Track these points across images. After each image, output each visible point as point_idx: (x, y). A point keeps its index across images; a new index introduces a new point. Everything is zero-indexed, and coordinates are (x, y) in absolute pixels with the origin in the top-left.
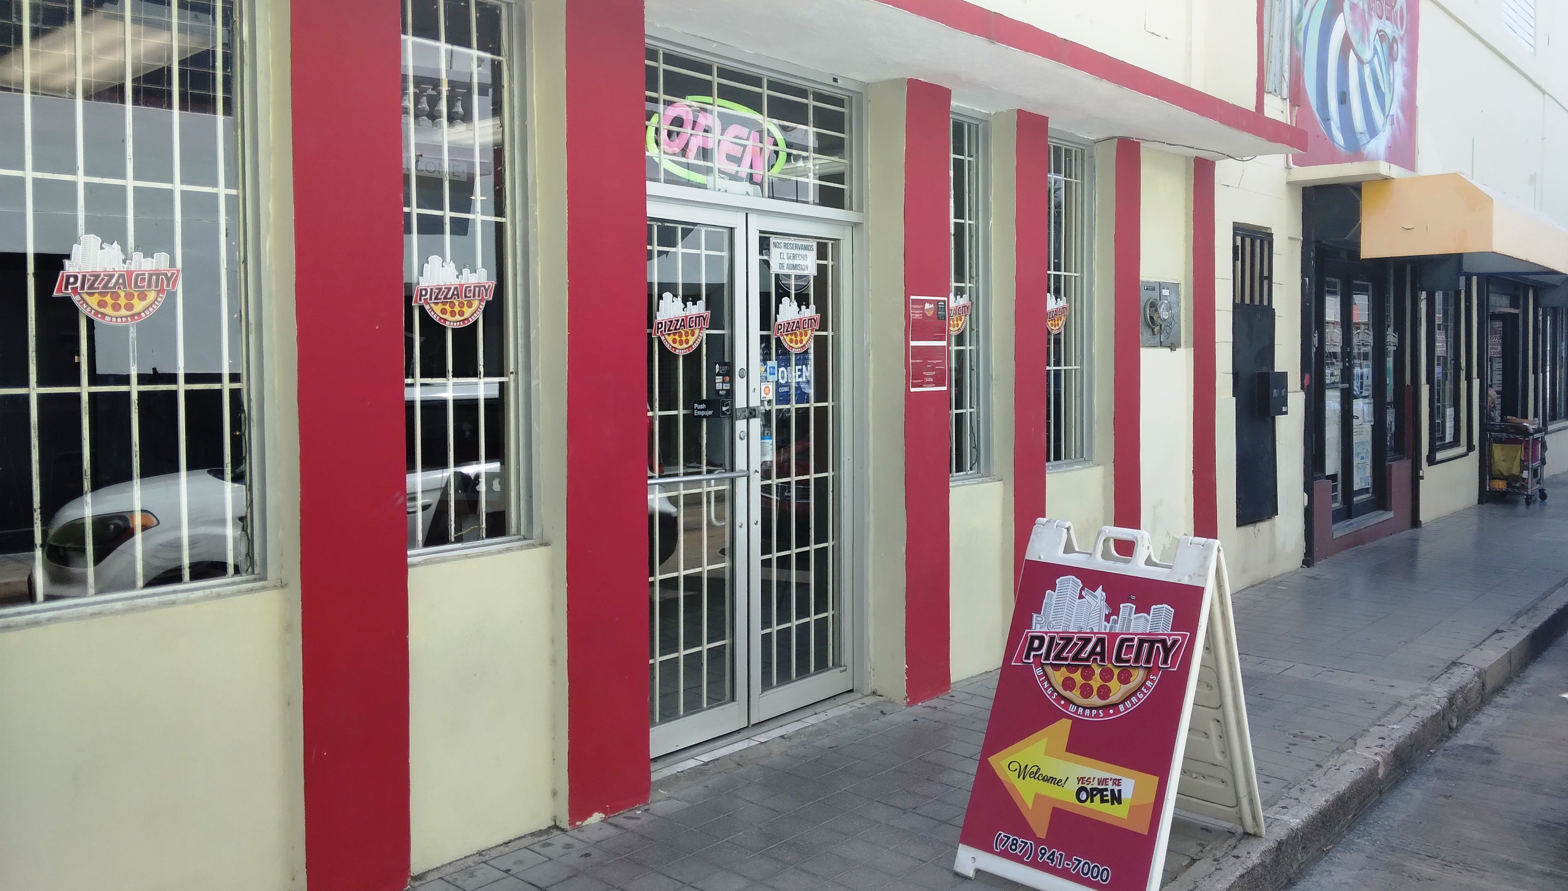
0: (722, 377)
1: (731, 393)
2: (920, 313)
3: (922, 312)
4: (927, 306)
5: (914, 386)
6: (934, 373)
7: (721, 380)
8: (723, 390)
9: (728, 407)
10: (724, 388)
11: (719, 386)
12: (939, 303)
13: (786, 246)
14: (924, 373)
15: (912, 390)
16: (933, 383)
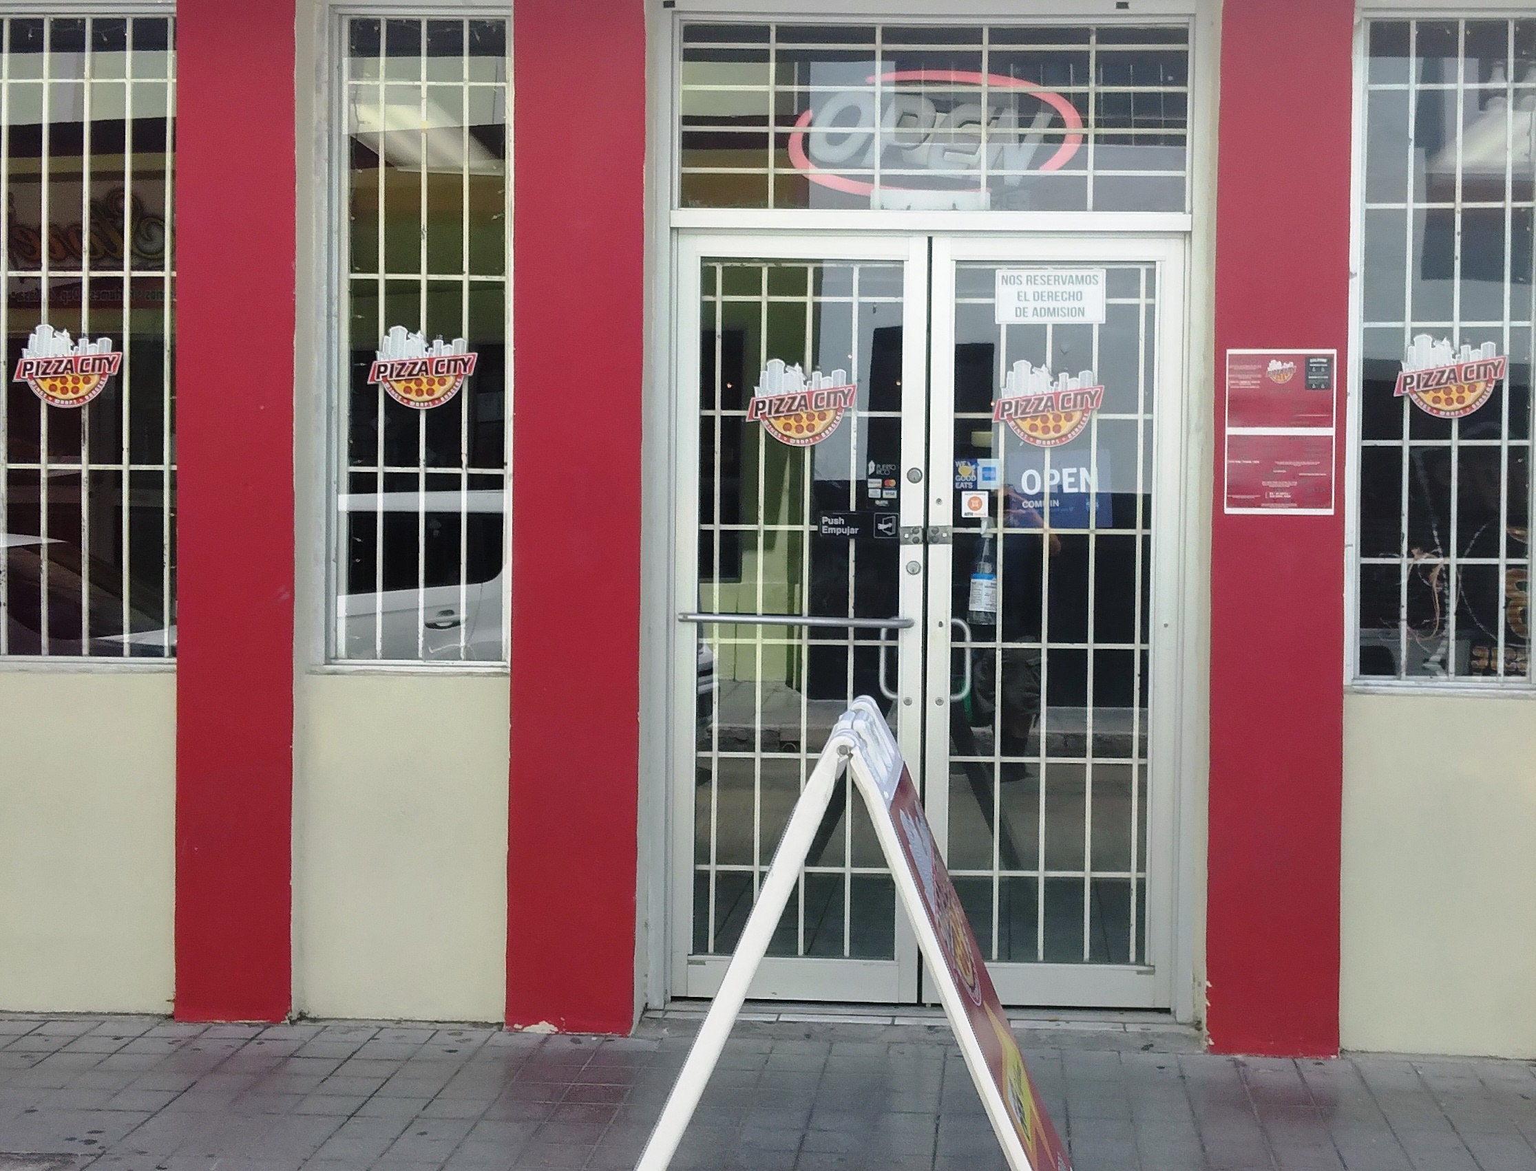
0: (880, 480)
1: (895, 505)
2: (1257, 379)
3: (1259, 376)
4: (1275, 366)
5: (1234, 503)
6: (1295, 483)
7: (880, 485)
8: (882, 498)
9: (890, 525)
10: (885, 496)
11: (873, 493)
12: (1311, 361)
13: (1030, 280)
14: (1264, 483)
15: (1228, 511)
16: (1292, 501)
